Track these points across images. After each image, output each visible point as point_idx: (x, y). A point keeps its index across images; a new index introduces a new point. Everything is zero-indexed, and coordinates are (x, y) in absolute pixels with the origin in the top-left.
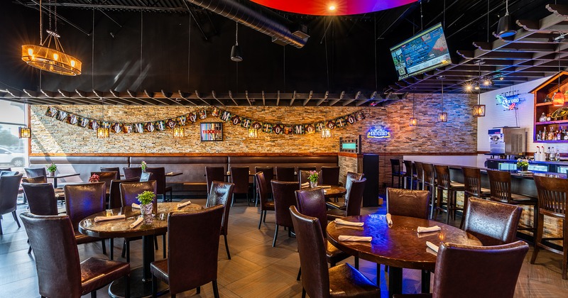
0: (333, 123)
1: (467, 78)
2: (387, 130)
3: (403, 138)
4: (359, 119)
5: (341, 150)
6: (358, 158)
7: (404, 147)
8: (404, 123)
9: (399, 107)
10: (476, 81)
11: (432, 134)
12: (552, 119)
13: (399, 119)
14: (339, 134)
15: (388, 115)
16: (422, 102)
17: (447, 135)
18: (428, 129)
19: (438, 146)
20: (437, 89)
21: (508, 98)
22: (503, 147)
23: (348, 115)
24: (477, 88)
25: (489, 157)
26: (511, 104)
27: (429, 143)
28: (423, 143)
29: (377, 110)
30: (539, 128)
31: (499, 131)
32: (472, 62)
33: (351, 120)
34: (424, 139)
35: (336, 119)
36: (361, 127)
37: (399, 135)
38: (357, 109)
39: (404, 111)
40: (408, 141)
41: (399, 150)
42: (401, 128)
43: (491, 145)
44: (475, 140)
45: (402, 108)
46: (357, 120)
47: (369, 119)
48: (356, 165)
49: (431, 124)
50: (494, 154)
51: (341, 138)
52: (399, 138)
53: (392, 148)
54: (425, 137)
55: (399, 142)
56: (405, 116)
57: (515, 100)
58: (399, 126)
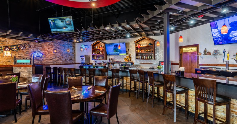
0: (9, 48)
1: (75, 37)
2: (42, 54)
3: (50, 58)
4: (27, 47)
5: (15, 63)
6: (32, 67)
7: (50, 62)
8: (50, 51)
9: (48, 44)
10: (78, 39)
11: (61, 56)
12: (96, 54)
13: (48, 49)
14: (14, 55)
15: (42, 47)
16: (57, 43)
17: (66, 57)
18: (59, 54)
19: (63, 61)
20: (63, 39)
21: (85, 46)
22: (84, 62)
23: (20, 45)
24: (78, 41)
25: (81, 65)
26: (86, 48)
27: (60, 60)
28: (58, 60)
29: (37, 44)
30: (93, 56)
31: (84, 56)
32: (79, 33)
33: (22, 47)
34: (58, 58)
35: (12, 46)
36: (28, 52)
37: (48, 56)
38: (25, 42)
39: (50, 46)
40: (52, 59)
41: (48, 63)
42: (49, 53)
43: (81, 61)
44: (75, 59)
45: (49, 45)
46: (25, 48)
47: (33, 48)
48: (31, 71)
49: (61, 52)
50: (82, 64)
51: (15, 57)
52: (48, 57)
53: (45, 62)
54: (58, 57)
55: (48, 59)
56: (50, 48)
57: (87, 47)
58: (47, 52)
